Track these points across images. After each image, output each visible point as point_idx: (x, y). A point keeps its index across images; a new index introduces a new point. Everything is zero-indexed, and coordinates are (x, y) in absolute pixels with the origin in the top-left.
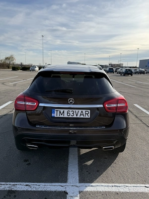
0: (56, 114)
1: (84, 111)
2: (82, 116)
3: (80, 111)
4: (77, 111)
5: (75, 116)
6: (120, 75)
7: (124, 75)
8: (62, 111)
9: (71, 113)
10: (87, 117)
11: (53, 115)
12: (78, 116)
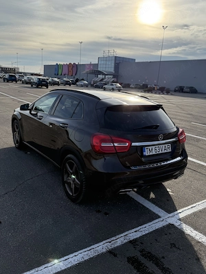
0: (147, 153)
1: (166, 145)
2: (166, 151)
3: (164, 146)
4: (161, 146)
5: (161, 152)
6: (30, 86)
7: (37, 87)
8: (150, 148)
9: (157, 149)
10: (169, 151)
11: (144, 153)
12: (163, 152)
